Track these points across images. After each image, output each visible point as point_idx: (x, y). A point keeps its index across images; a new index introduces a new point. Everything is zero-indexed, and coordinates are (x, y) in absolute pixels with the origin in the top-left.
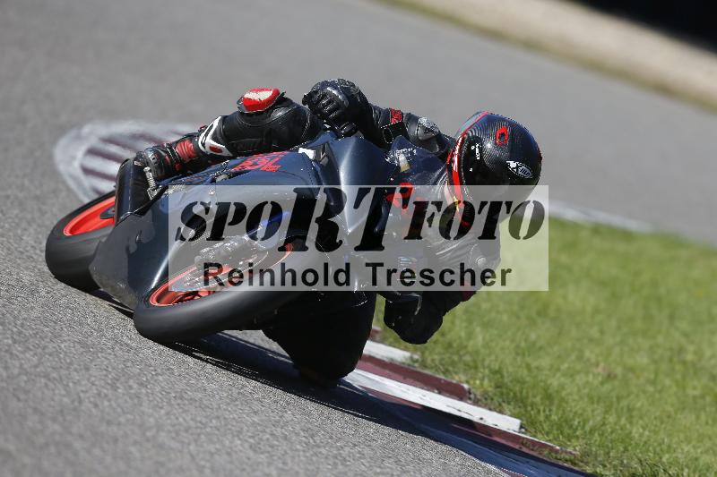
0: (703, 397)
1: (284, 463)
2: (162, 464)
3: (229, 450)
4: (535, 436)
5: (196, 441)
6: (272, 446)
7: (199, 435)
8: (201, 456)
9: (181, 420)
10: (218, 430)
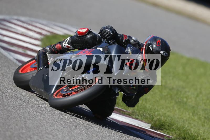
0: (167, 95)
1: (45, 116)
2: (9, 116)
3: (29, 112)
4: (118, 107)
5: (19, 109)
6: (41, 111)
7: (20, 108)
8: (21, 114)
9: (15, 103)
10: (26, 106)
